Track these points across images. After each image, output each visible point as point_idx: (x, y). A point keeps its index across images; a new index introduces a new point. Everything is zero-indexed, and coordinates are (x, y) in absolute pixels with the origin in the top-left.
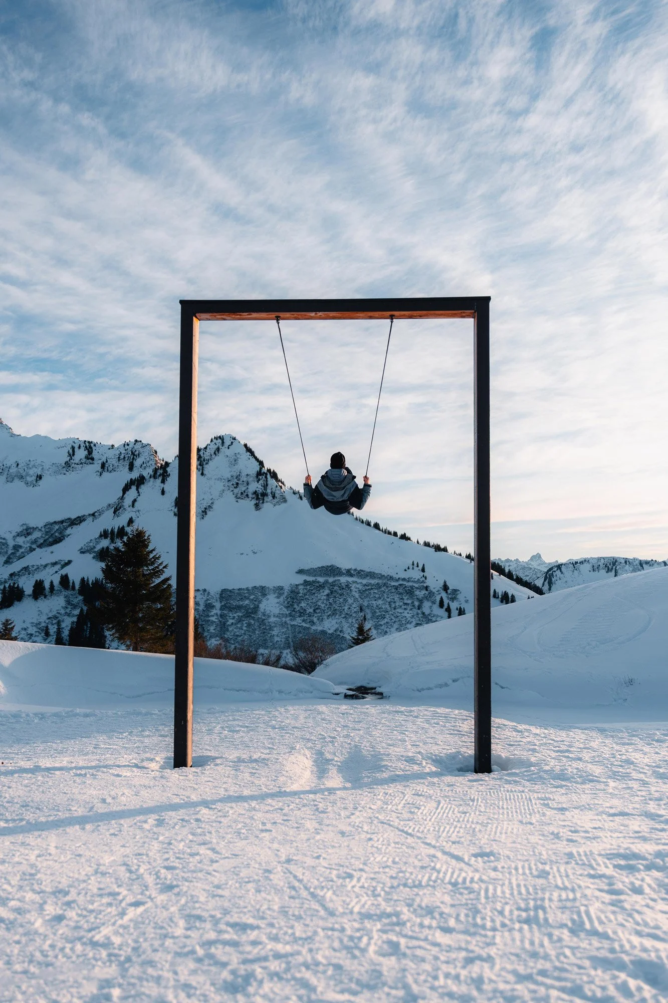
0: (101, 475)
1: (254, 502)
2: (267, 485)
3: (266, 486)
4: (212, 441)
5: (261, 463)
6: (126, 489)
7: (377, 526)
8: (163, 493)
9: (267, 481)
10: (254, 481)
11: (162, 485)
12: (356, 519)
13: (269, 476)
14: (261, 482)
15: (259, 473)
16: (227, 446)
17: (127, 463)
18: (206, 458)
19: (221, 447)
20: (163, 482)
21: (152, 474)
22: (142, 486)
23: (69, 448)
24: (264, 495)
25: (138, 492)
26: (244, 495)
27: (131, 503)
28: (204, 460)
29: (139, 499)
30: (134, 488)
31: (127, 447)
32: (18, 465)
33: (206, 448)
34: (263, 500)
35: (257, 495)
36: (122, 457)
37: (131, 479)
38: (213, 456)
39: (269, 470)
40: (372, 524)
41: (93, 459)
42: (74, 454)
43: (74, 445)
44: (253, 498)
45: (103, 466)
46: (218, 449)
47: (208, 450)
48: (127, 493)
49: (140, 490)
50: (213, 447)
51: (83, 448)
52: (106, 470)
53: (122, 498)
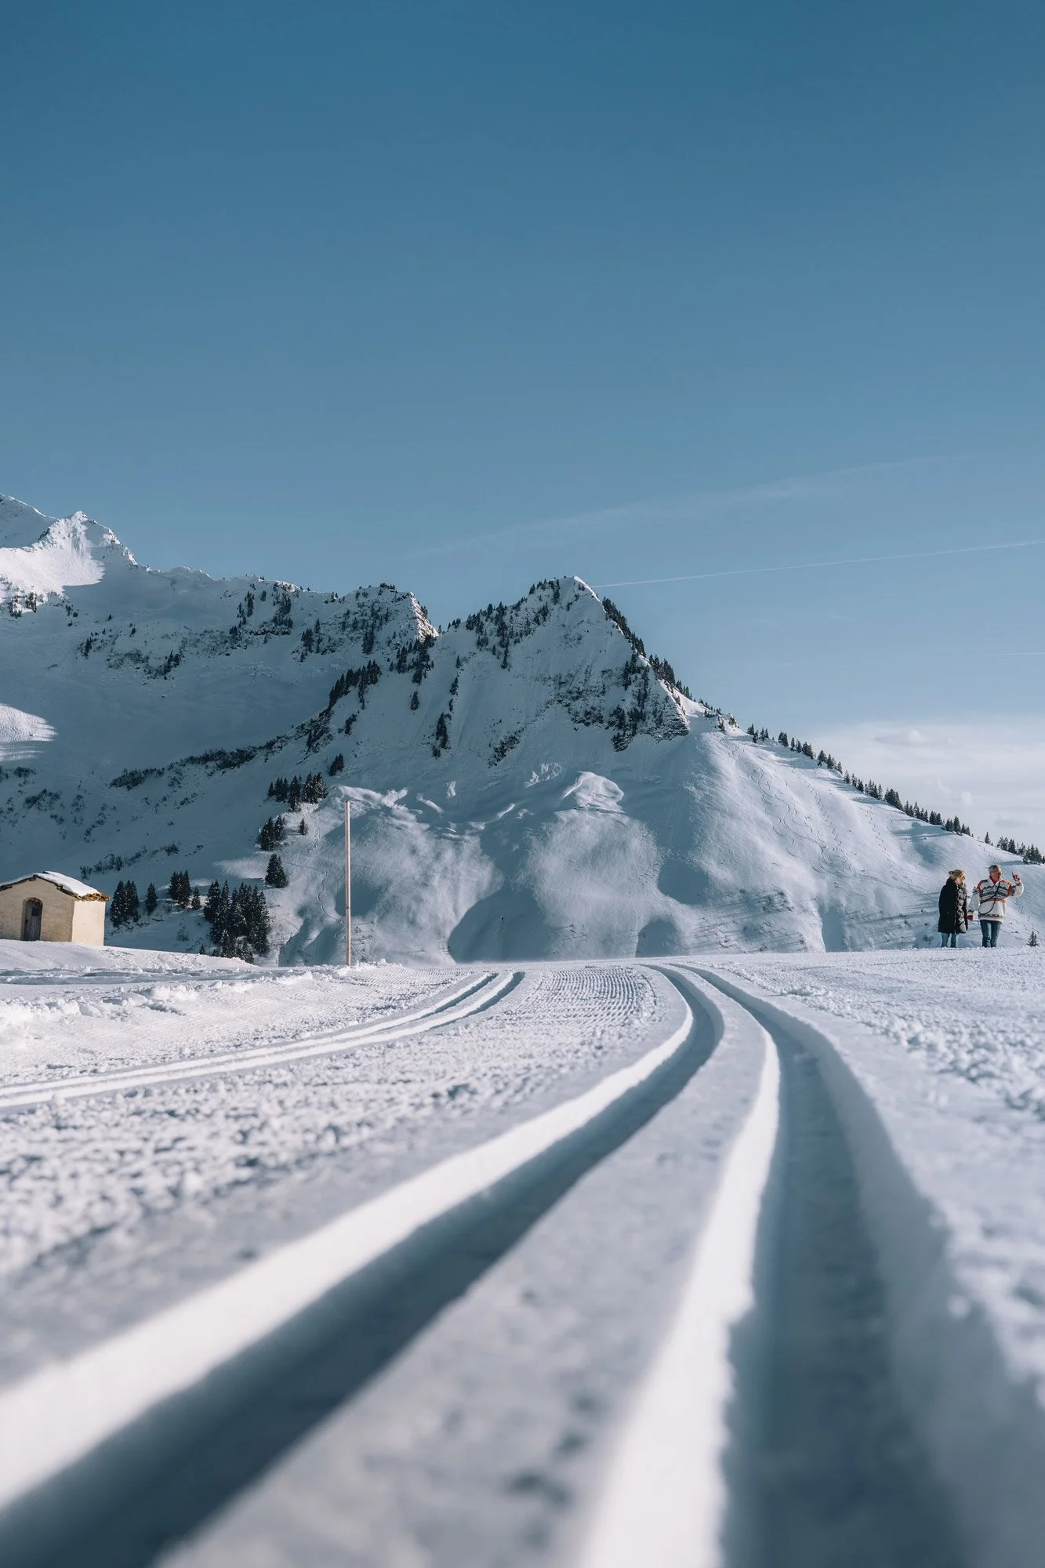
0: (303, 657)
1: (613, 731)
2: (646, 696)
3: (642, 697)
4: (532, 591)
5: (638, 645)
6: (337, 693)
7: (892, 799)
8: (415, 703)
9: (646, 684)
10: (617, 684)
11: (414, 687)
12: (847, 780)
13: (651, 675)
14: (633, 688)
15: (631, 668)
16: (564, 604)
17: (360, 634)
18: (517, 630)
19: (551, 606)
20: (417, 679)
21: (396, 661)
22: (371, 687)
23: (241, 599)
24: (638, 716)
25: (362, 701)
26: (591, 717)
27: (343, 725)
28: (511, 633)
29: (363, 716)
30: (354, 691)
31: (362, 599)
32: (134, 631)
33: (517, 607)
34: (635, 727)
35: (621, 718)
36: (351, 621)
37: (350, 672)
38: (532, 626)
39: (655, 662)
40: (884, 793)
41: (290, 624)
42: (250, 613)
43: (252, 592)
44: (611, 724)
45: (307, 638)
46: (544, 612)
47: (522, 613)
48: (340, 701)
49: (366, 697)
50: (533, 605)
51: (270, 599)
52: (314, 649)
53: (328, 713)
